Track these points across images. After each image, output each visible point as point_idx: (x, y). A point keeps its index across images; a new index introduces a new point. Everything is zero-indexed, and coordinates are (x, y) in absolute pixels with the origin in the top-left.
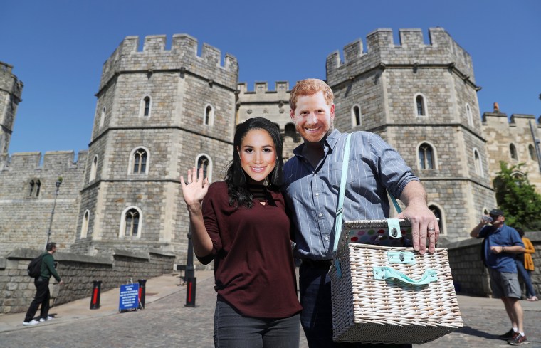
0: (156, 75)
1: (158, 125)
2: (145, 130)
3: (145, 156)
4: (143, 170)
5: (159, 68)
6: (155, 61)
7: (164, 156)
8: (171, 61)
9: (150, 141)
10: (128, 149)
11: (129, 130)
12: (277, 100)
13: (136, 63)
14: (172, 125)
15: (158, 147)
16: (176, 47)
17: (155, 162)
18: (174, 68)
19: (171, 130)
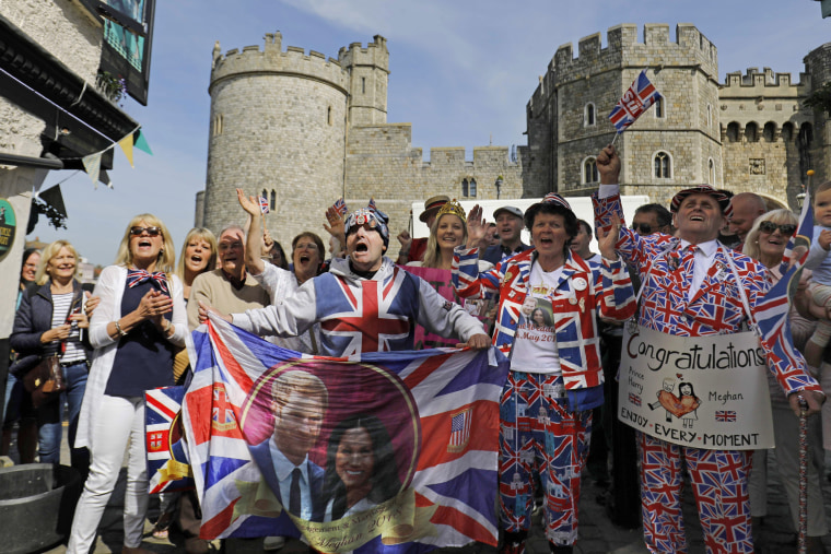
0: (667, 71)
1: (677, 127)
2: (664, 133)
3: (667, 159)
4: (667, 175)
5: (669, 64)
6: (663, 55)
7: (689, 161)
8: (681, 55)
9: (672, 144)
10: (649, 152)
11: (646, 133)
12: (754, 95)
13: (641, 56)
14: (692, 128)
15: (680, 150)
16: (685, 39)
17: (679, 167)
18: (686, 64)
19: (692, 133)
